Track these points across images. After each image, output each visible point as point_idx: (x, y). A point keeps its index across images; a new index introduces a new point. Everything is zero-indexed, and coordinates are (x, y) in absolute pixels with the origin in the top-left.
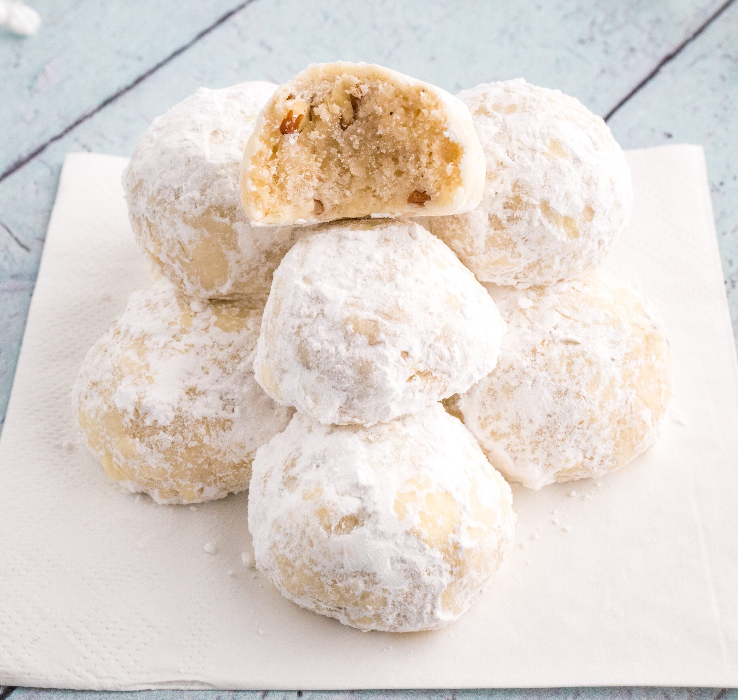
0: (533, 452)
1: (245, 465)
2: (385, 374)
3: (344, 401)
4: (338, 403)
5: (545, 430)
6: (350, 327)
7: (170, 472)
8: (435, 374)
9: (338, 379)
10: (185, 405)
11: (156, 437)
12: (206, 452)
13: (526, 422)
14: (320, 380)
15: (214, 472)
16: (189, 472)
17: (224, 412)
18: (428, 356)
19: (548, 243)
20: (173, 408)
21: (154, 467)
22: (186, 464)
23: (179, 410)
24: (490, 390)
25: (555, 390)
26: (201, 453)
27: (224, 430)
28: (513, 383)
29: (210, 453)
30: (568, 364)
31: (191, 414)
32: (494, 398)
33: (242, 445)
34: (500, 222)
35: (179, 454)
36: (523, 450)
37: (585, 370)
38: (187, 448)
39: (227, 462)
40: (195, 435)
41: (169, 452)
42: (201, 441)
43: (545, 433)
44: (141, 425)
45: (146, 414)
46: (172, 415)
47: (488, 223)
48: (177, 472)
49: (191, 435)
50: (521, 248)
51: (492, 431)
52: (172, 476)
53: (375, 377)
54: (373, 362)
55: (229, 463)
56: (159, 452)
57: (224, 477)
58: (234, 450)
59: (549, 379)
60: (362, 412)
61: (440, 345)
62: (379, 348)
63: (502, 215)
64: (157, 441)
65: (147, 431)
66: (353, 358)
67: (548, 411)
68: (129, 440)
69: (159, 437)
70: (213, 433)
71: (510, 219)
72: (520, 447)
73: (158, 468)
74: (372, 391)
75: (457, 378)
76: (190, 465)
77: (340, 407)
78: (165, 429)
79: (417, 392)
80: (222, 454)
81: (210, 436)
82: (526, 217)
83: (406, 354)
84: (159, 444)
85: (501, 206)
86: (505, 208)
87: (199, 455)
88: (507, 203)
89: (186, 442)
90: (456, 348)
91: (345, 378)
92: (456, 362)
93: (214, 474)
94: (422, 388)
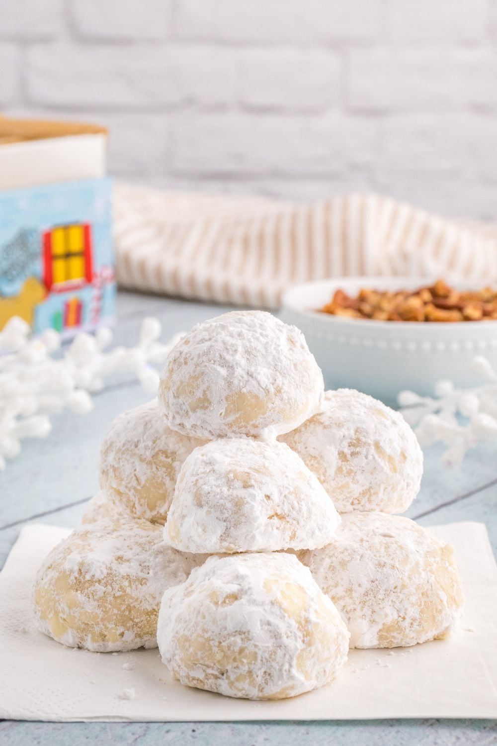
0: (362, 610)
1: (155, 613)
2: (253, 506)
3: (224, 531)
4: (219, 532)
5: (370, 592)
6: (231, 475)
7: (101, 616)
8: (288, 519)
9: (221, 511)
10: (115, 566)
11: (93, 588)
12: (128, 600)
13: (357, 586)
14: (209, 512)
15: (132, 617)
16: (115, 617)
17: (142, 573)
18: (283, 504)
19: (377, 472)
20: (107, 566)
21: (90, 611)
22: (113, 611)
23: (111, 569)
24: (330, 567)
25: (377, 562)
26: (124, 601)
27: (142, 585)
28: (347, 559)
29: (131, 600)
30: (386, 548)
31: (119, 572)
32: (333, 572)
33: (154, 596)
34: (345, 456)
35: (108, 602)
36: (355, 610)
37: (398, 552)
38: (114, 597)
39: (142, 609)
40: (121, 587)
41: (101, 600)
42: (125, 591)
43: (370, 594)
44: (83, 580)
45: (87, 572)
46: (105, 571)
47: (338, 456)
48: (106, 616)
49: (117, 587)
50: (359, 477)
51: (332, 596)
52: (102, 620)
53: (246, 508)
54: (245, 498)
55: (144, 609)
56: (94, 600)
57: (139, 622)
58: (148, 599)
59: (372, 555)
60: (236, 539)
61: (292, 497)
62: (251, 490)
63: (347, 451)
64: (93, 591)
65: (87, 585)
66: (231, 495)
67: (372, 578)
68: (73, 593)
69: (95, 588)
70: (134, 587)
71: (353, 454)
72: (352, 607)
73: (92, 613)
74: (243, 519)
75: (304, 526)
76: (115, 611)
77: (221, 536)
78: (99, 581)
79: (275, 528)
80: (139, 601)
81: (131, 587)
82: (364, 452)
83: (268, 497)
84: (94, 593)
85: (347, 445)
86: (349, 446)
87: (123, 603)
88: (351, 443)
89: (114, 592)
90: (303, 503)
91: (226, 509)
92: (303, 514)
93: (131, 619)
94: (278, 526)
